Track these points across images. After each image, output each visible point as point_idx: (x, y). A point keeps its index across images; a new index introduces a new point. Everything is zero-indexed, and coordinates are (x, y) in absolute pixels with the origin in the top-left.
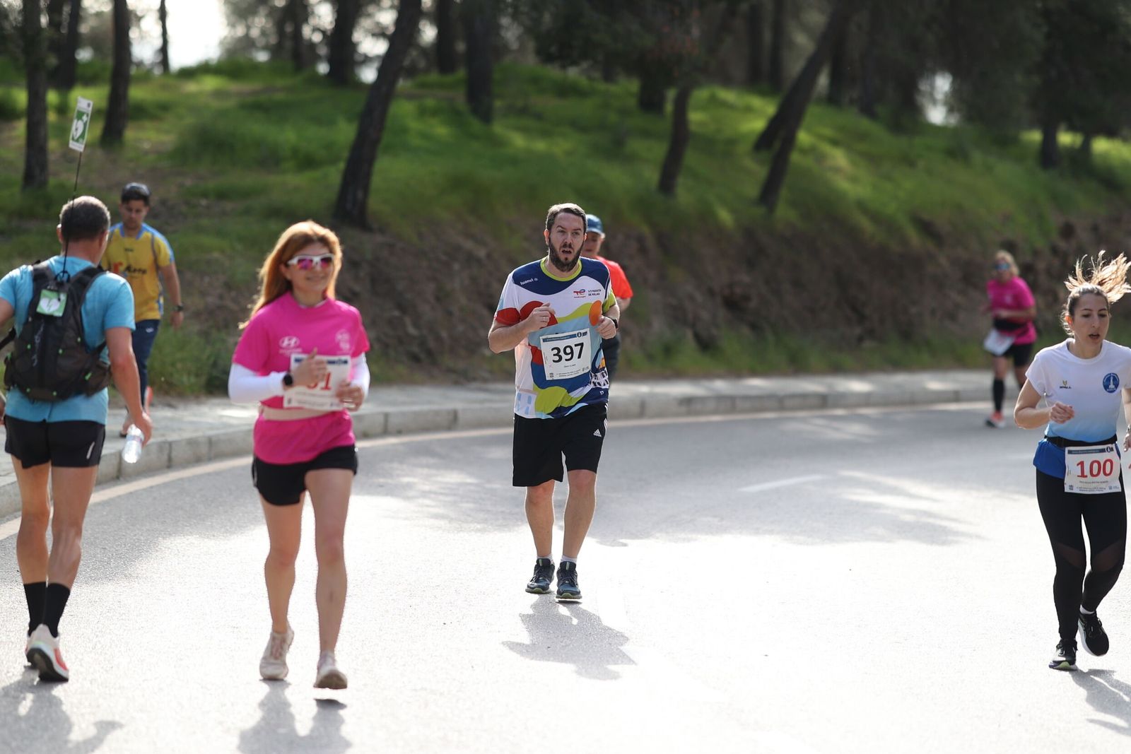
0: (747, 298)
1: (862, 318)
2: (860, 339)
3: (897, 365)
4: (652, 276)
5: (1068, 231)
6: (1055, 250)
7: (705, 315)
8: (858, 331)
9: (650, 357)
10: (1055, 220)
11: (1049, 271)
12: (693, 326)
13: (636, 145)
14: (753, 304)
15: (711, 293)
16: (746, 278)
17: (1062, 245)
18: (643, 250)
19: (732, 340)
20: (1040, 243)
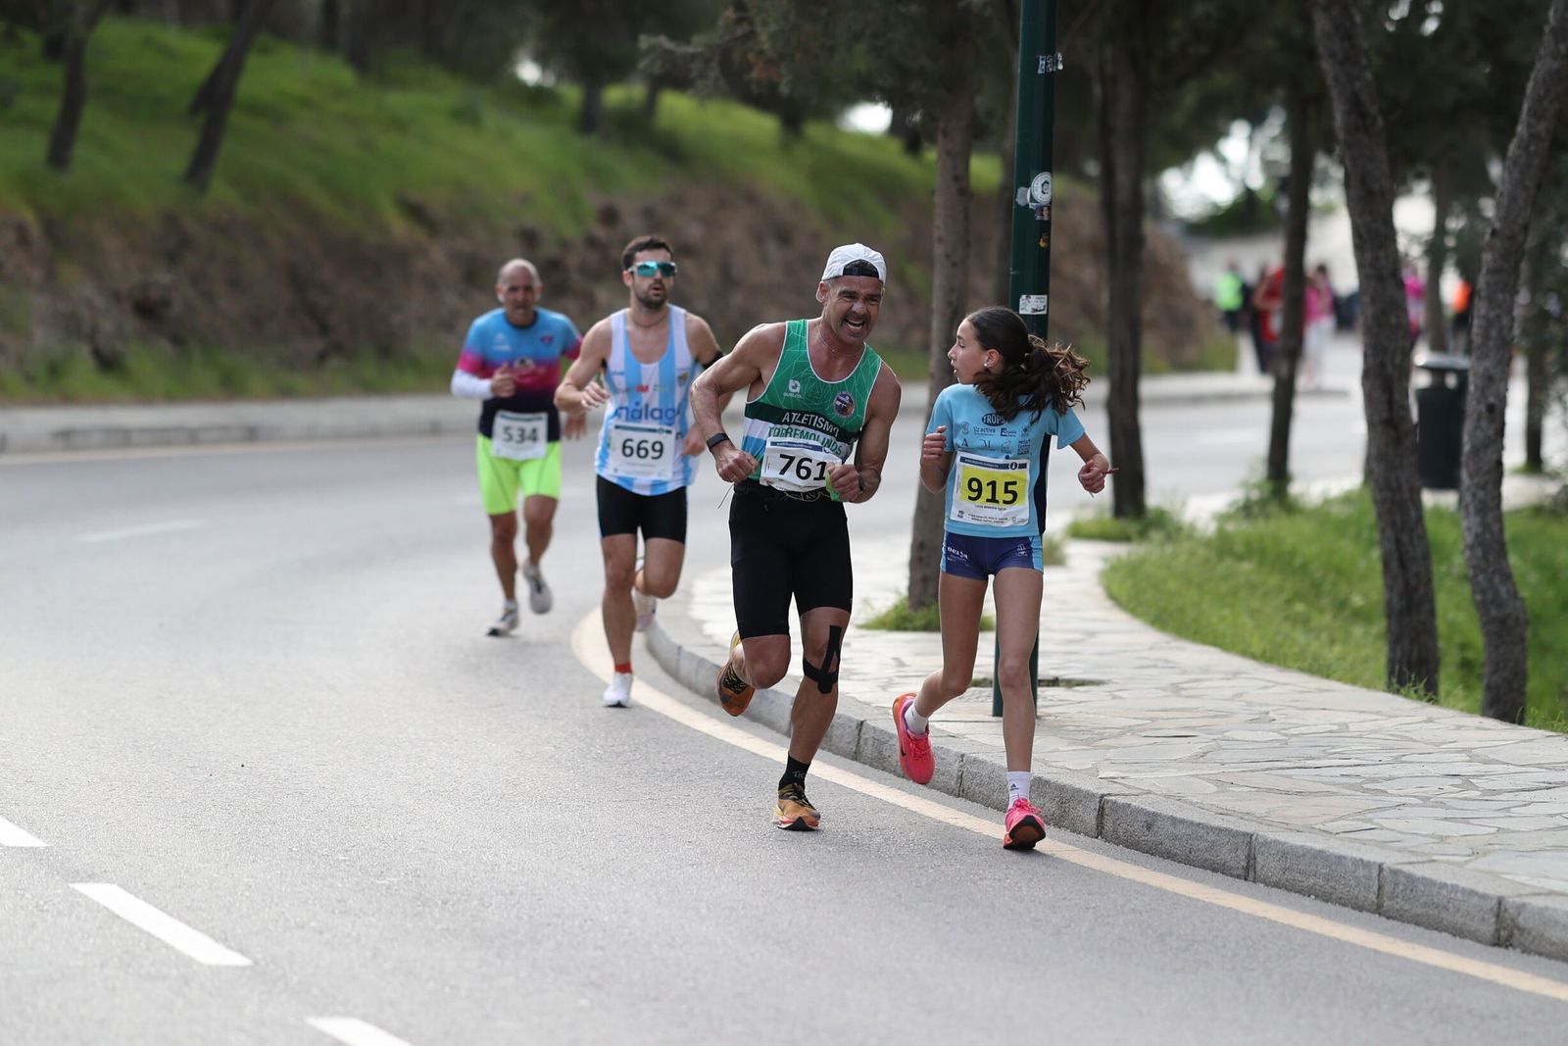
0: (166, 303)
1: (324, 329)
2: (322, 357)
3: (369, 388)
4: (36, 274)
5: (609, 216)
6: (592, 242)
7: (107, 326)
8: (318, 345)
9: (30, 379)
10: (592, 201)
11: (584, 269)
12: (91, 337)
13: (28, 104)
14: (176, 309)
15: (116, 297)
16: (163, 277)
17: (600, 232)
18: (24, 240)
19: (145, 358)
20: (571, 231)
